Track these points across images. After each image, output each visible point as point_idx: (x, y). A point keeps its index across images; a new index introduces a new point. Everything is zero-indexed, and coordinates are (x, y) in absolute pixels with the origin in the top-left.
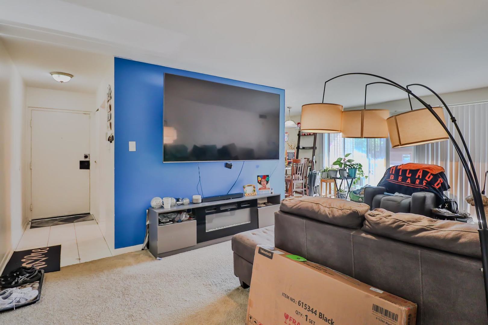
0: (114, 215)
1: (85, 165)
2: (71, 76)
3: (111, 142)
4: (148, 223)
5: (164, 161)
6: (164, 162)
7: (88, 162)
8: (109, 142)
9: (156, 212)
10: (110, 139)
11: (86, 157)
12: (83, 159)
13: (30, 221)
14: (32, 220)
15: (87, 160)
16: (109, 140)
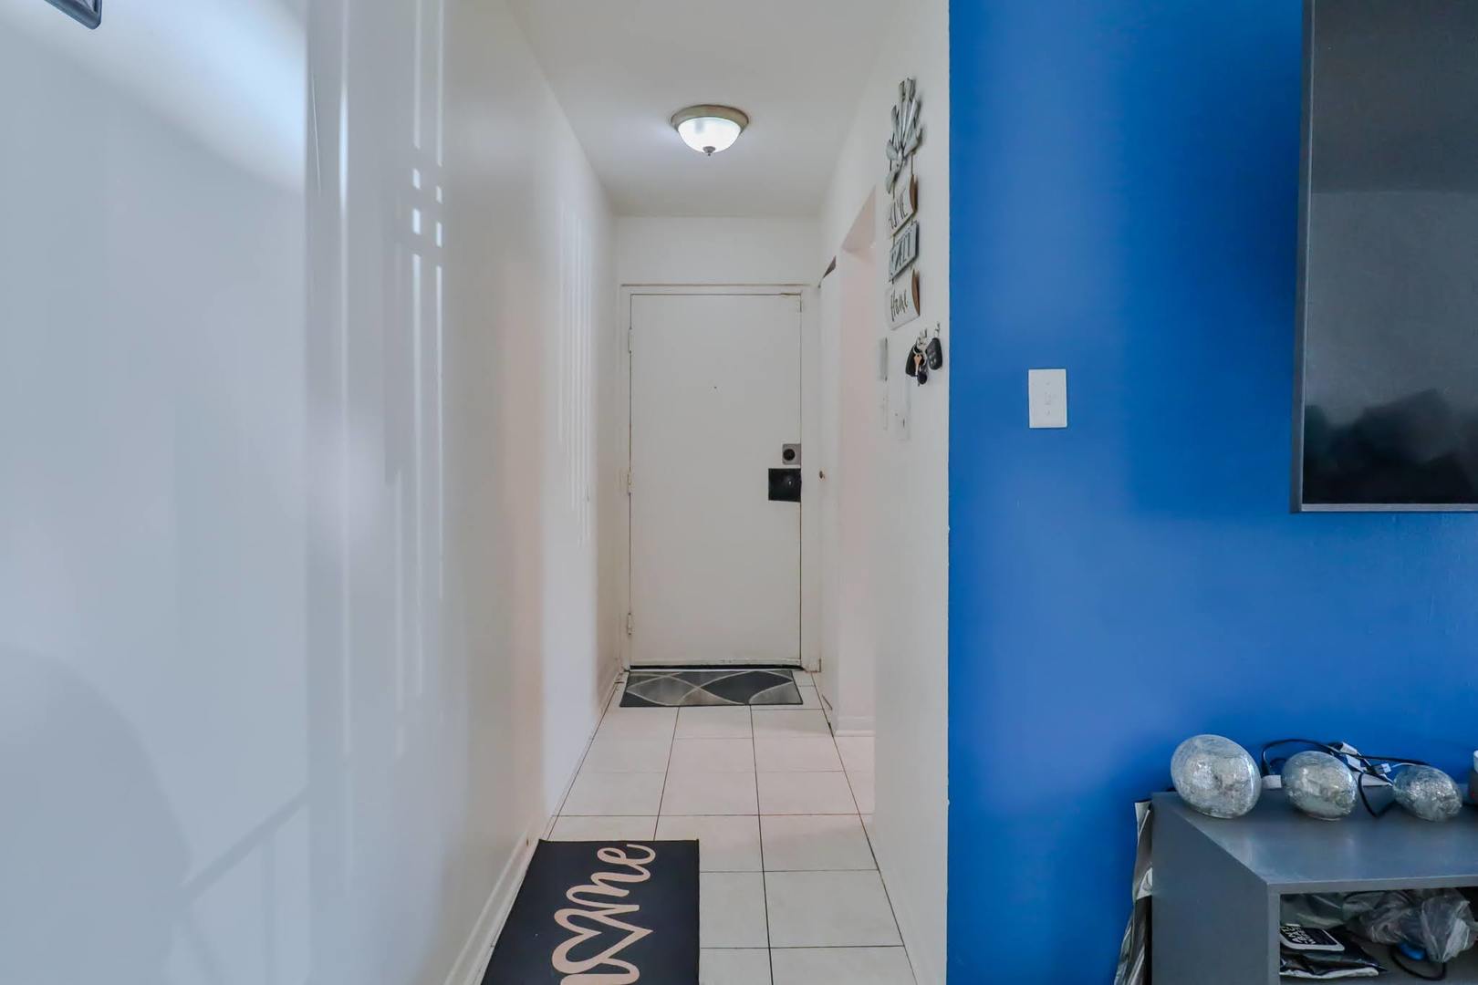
0: (948, 802)
1: (785, 485)
2: (741, 117)
3: (923, 379)
4: (1144, 886)
5: (1306, 501)
6: (1305, 508)
7: (796, 474)
8: (915, 380)
9: (1265, 883)
10: (917, 359)
11: (789, 454)
12: (779, 464)
13: (625, 671)
14: (633, 667)
15: (791, 466)
16: (910, 369)
